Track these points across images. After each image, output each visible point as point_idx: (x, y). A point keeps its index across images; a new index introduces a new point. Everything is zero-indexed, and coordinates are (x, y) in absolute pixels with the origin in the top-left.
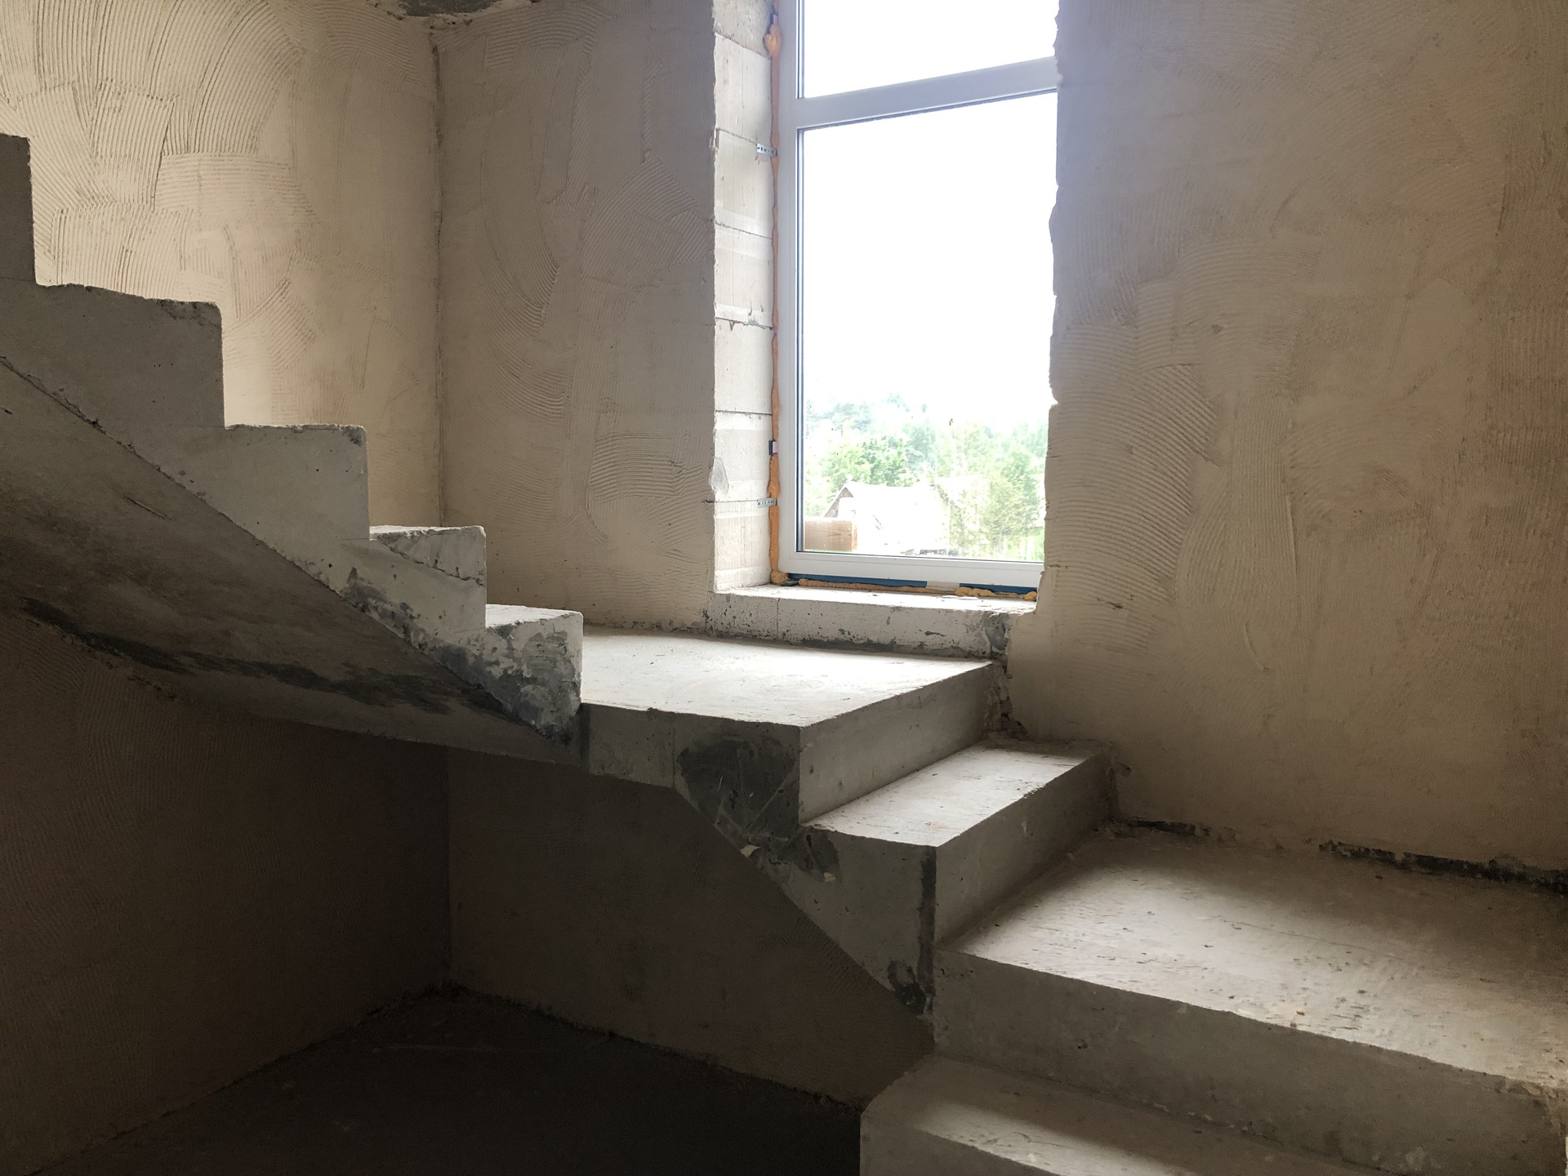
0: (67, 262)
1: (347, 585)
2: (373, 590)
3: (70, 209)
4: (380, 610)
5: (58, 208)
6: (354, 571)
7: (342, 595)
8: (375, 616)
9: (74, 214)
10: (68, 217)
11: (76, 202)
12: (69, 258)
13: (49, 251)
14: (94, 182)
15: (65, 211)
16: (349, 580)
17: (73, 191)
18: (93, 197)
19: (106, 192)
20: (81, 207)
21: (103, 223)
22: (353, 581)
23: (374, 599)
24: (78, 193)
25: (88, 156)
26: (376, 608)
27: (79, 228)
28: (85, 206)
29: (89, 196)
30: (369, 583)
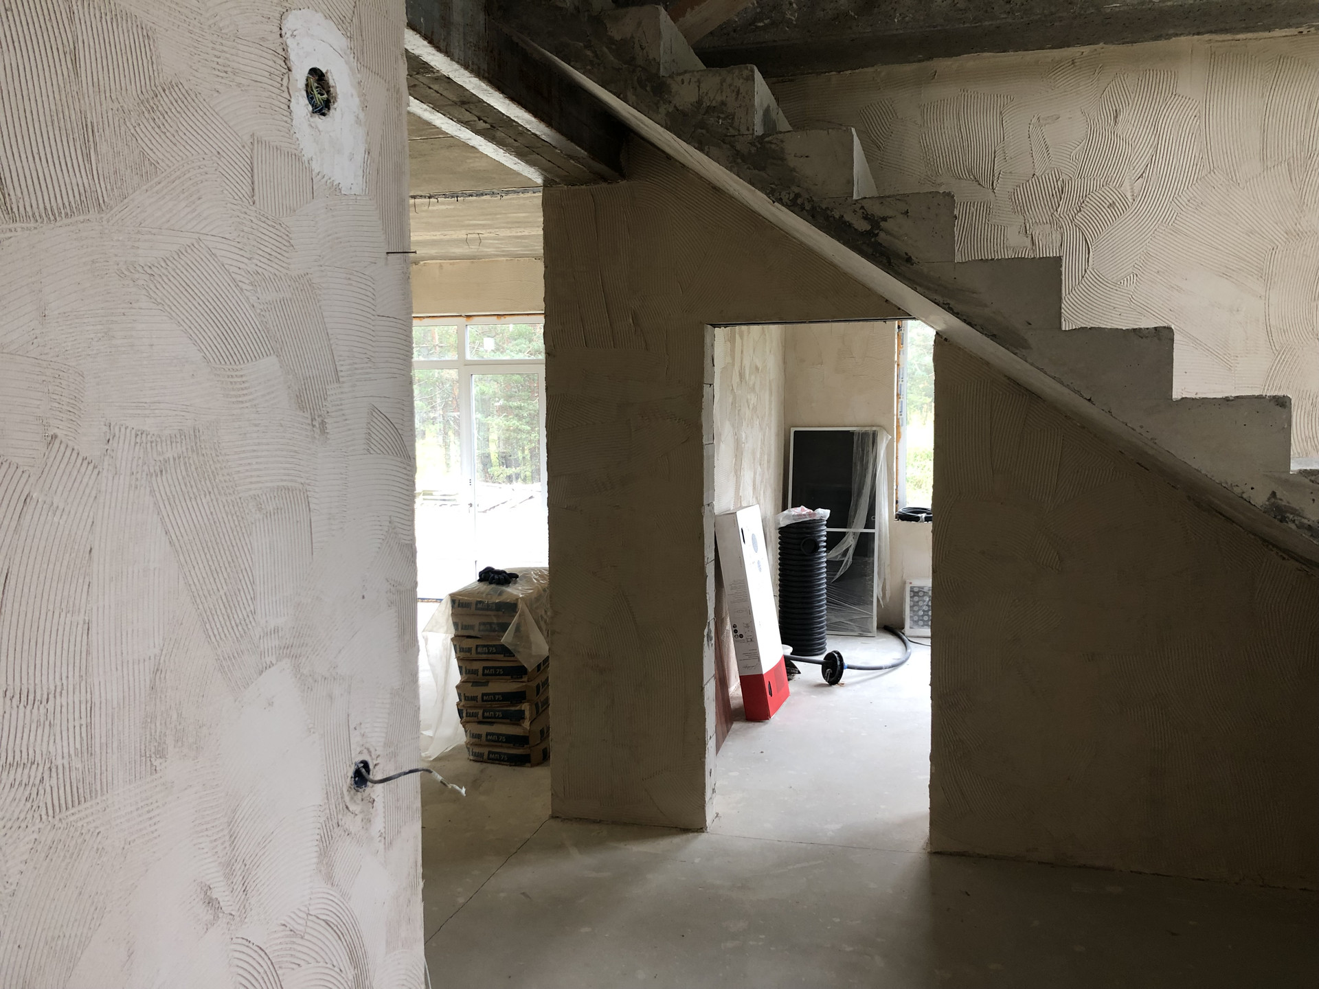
0: (1275, 283)
1: (1267, 503)
2: (1292, 508)
3: (1280, 246)
4: (1297, 522)
5: (1270, 247)
6: (1274, 494)
7: (1263, 509)
8: (1293, 526)
9: (1282, 248)
10: (1277, 252)
11: (1285, 240)
12: (1276, 280)
13: (1261, 277)
14: (1300, 224)
15: (1275, 248)
16: (1269, 499)
17: (1283, 233)
18: (1298, 235)
19: (1309, 228)
20: (1288, 243)
21: (1304, 250)
22: (1273, 500)
23: (1291, 514)
24: (1286, 233)
25: (1297, 207)
26: (1294, 521)
27: (1285, 257)
28: (1291, 241)
29: (1295, 234)
30: (1288, 503)
